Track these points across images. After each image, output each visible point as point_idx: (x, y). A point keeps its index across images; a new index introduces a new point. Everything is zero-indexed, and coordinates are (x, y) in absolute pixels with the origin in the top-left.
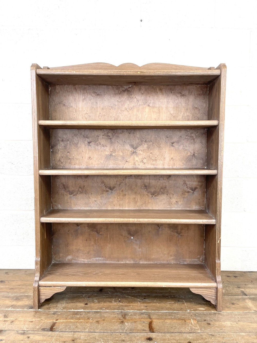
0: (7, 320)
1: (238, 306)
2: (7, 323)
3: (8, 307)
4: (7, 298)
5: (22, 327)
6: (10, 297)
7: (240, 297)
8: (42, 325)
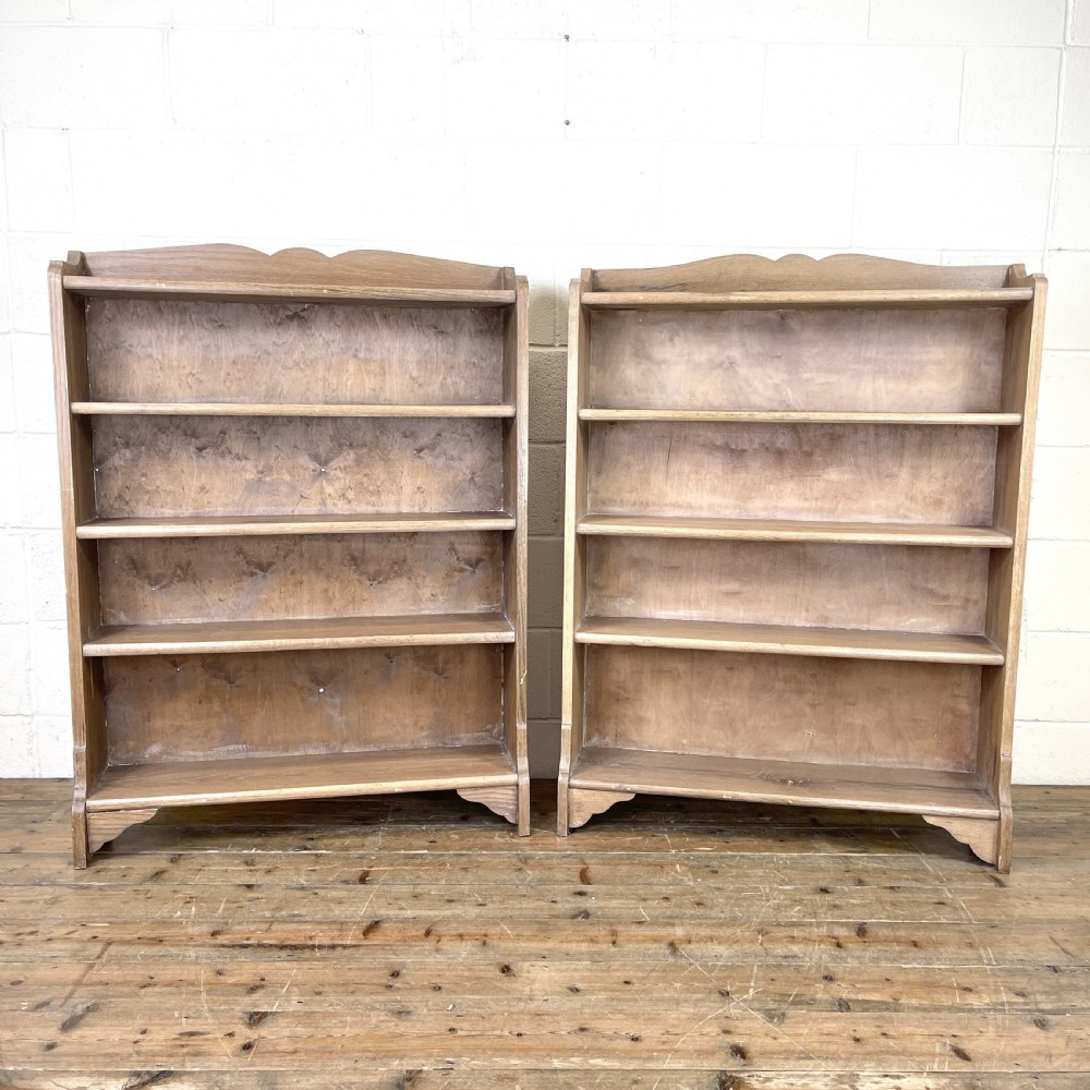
0: (255, 870)
2: (258, 874)
5: (295, 879)
8: (340, 875)
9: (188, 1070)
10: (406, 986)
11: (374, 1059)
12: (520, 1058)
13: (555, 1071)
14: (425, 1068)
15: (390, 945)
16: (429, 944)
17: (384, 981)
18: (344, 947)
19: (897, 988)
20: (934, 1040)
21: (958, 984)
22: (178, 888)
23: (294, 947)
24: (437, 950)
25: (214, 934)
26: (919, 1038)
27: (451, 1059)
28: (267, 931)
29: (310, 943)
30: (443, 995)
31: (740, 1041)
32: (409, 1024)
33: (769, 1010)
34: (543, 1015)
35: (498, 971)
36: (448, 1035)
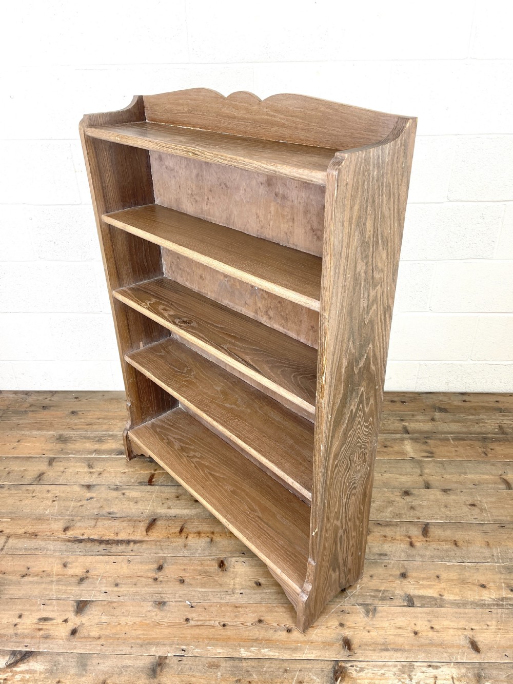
0: (93, 472)
1: (391, 449)
2: (94, 476)
3: (91, 453)
4: (86, 439)
5: (113, 480)
6: (89, 437)
7: (398, 436)
8: (138, 477)
9: (41, 650)
10: (166, 579)
11: (141, 646)
12: (222, 647)
13: (241, 659)
14: (169, 655)
15: (159, 541)
16: (180, 541)
17: (153, 574)
18: (135, 542)
19: (443, 585)
20: (460, 633)
21: (478, 581)
22: (50, 488)
23: (107, 542)
24: (185, 546)
25: (66, 529)
26: (451, 632)
27: (184, 647)
28: (95, 526)
29: (117, 538)
30: (184, 587)
31: (348, 633)
32: (163, 614)
33: (367, 605)
34: (239, 607)
35: (217, 565)
36: (184, 624)
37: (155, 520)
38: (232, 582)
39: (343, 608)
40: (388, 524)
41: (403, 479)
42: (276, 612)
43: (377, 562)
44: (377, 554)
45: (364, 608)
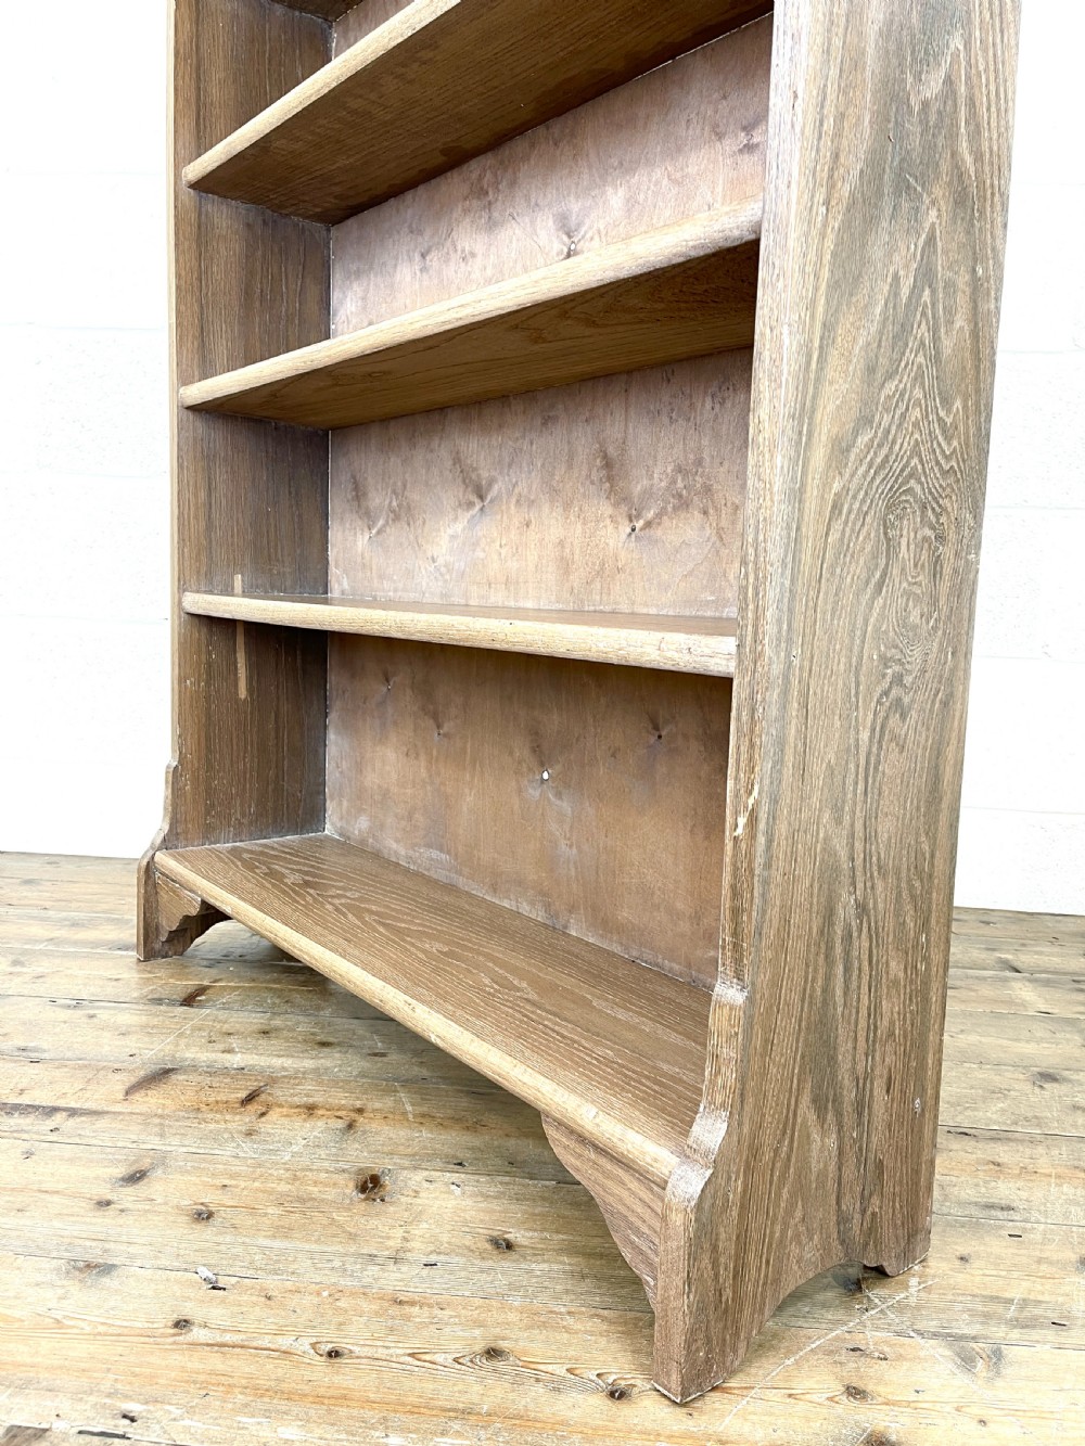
0: (20, 973)
2: (18, 979)
3: (35, 942)
4: (36, 920)
6: (48, 918)
7: (988, 973)
10: (144, 1205)
12: (306, 1421)
15: (161, 1116)
16: (236, 1120)
17: (101, 1191)
24: (250, 1133)
27: (134, 1408)
29: (15, 1100)
30: (204, 1231)
31: (887, 1422)
32: (89, 1297)
33: (963, 1338)
34: (412, 1303)
35: (352, 1185)
36: (163, 1336)
37: (167, 1072)
38: (399, 1233)
39: (858, 1340)
40: (998, 1137)
41: (1029, 1049)
42: (567, 1329)
43: (977, 1223)
44: (976, 1204)
45: (950, 1346)
